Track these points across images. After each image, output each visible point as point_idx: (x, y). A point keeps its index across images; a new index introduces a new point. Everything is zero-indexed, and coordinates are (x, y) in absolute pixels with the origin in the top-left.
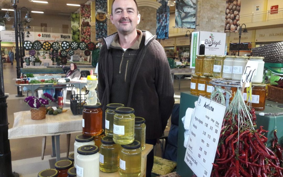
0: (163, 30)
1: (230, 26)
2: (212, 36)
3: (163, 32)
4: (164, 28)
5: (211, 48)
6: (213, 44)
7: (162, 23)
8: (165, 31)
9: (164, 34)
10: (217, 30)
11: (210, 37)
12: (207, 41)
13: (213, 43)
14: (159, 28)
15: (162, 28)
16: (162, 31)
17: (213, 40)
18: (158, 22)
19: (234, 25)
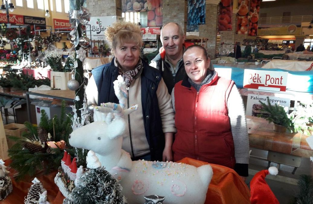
0: (197, 13)
1: (132, 5)
2: (99, 22)
3: (197, 16)
4: (198, 10)
5: (100, 36)
6: (101, 31)
7: (196, 5)
8: (200, 14)
9: (198, 18)
10: (106, 13)
11: (97, 23)
12: (94, 28)
13: (102, 29)
14: (192, 11)
15: (196, 11)
16: (195, 15)
17: (101, 26)
18: (190, 4)
19: (139, 3)
